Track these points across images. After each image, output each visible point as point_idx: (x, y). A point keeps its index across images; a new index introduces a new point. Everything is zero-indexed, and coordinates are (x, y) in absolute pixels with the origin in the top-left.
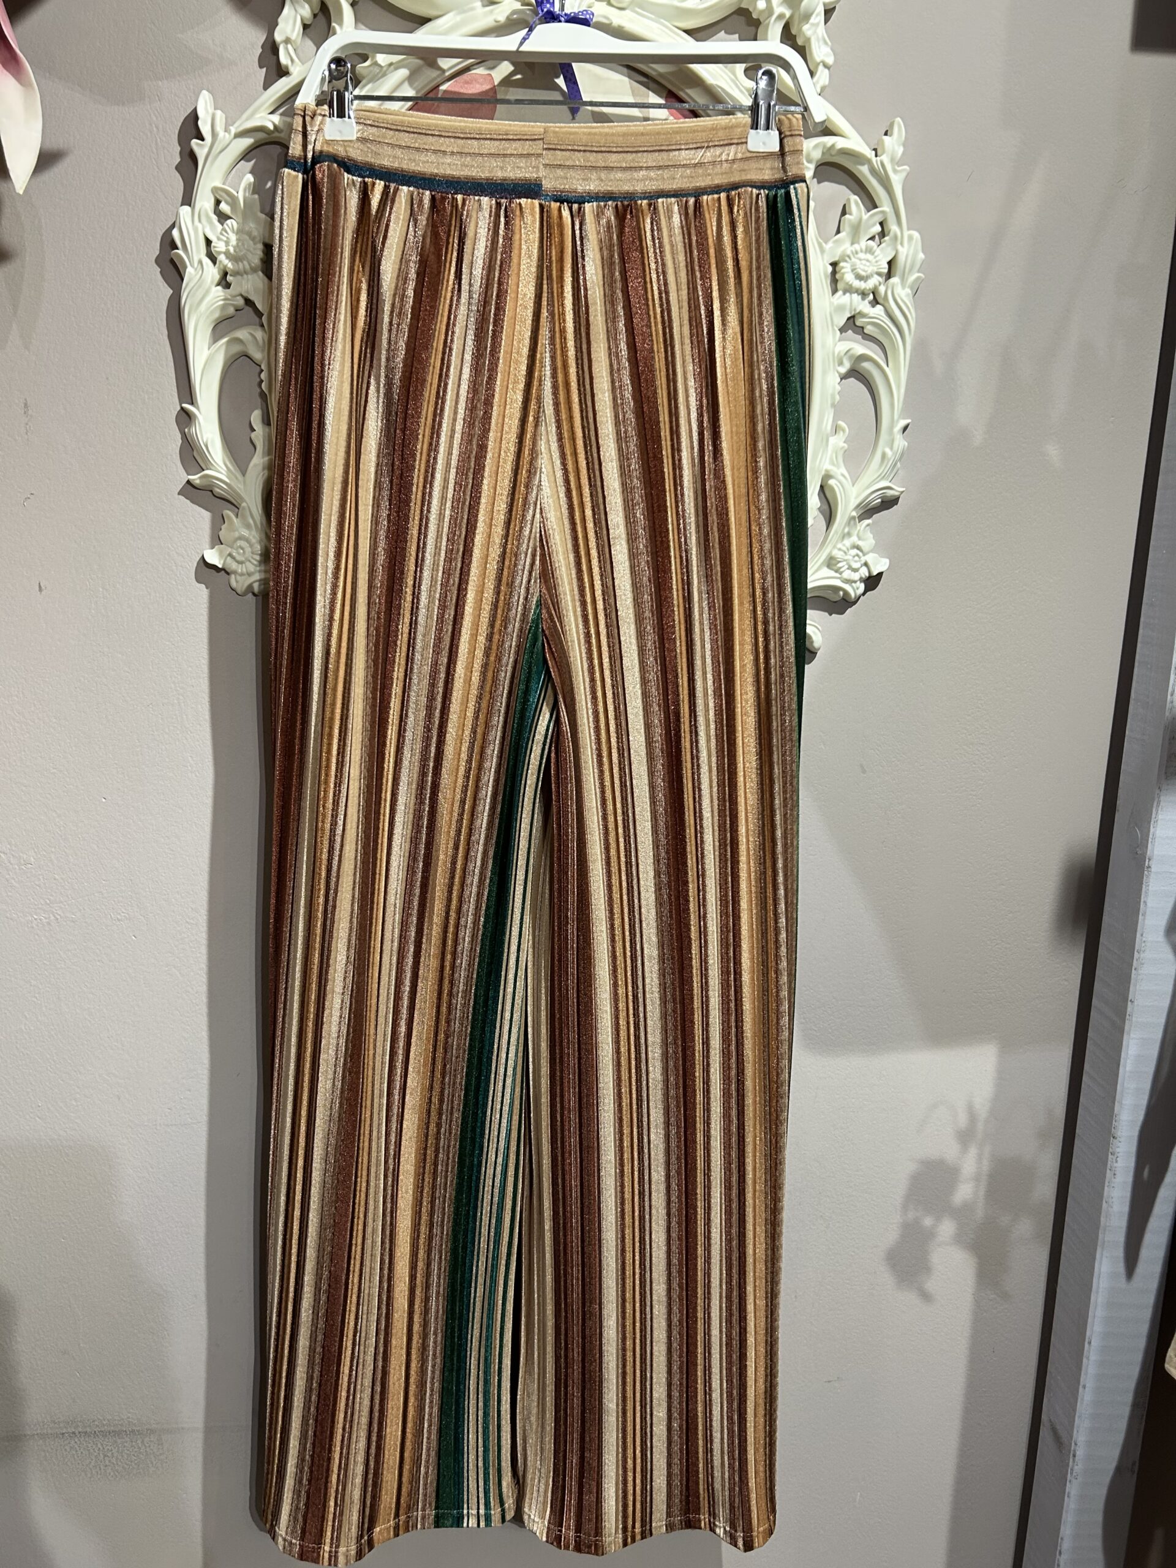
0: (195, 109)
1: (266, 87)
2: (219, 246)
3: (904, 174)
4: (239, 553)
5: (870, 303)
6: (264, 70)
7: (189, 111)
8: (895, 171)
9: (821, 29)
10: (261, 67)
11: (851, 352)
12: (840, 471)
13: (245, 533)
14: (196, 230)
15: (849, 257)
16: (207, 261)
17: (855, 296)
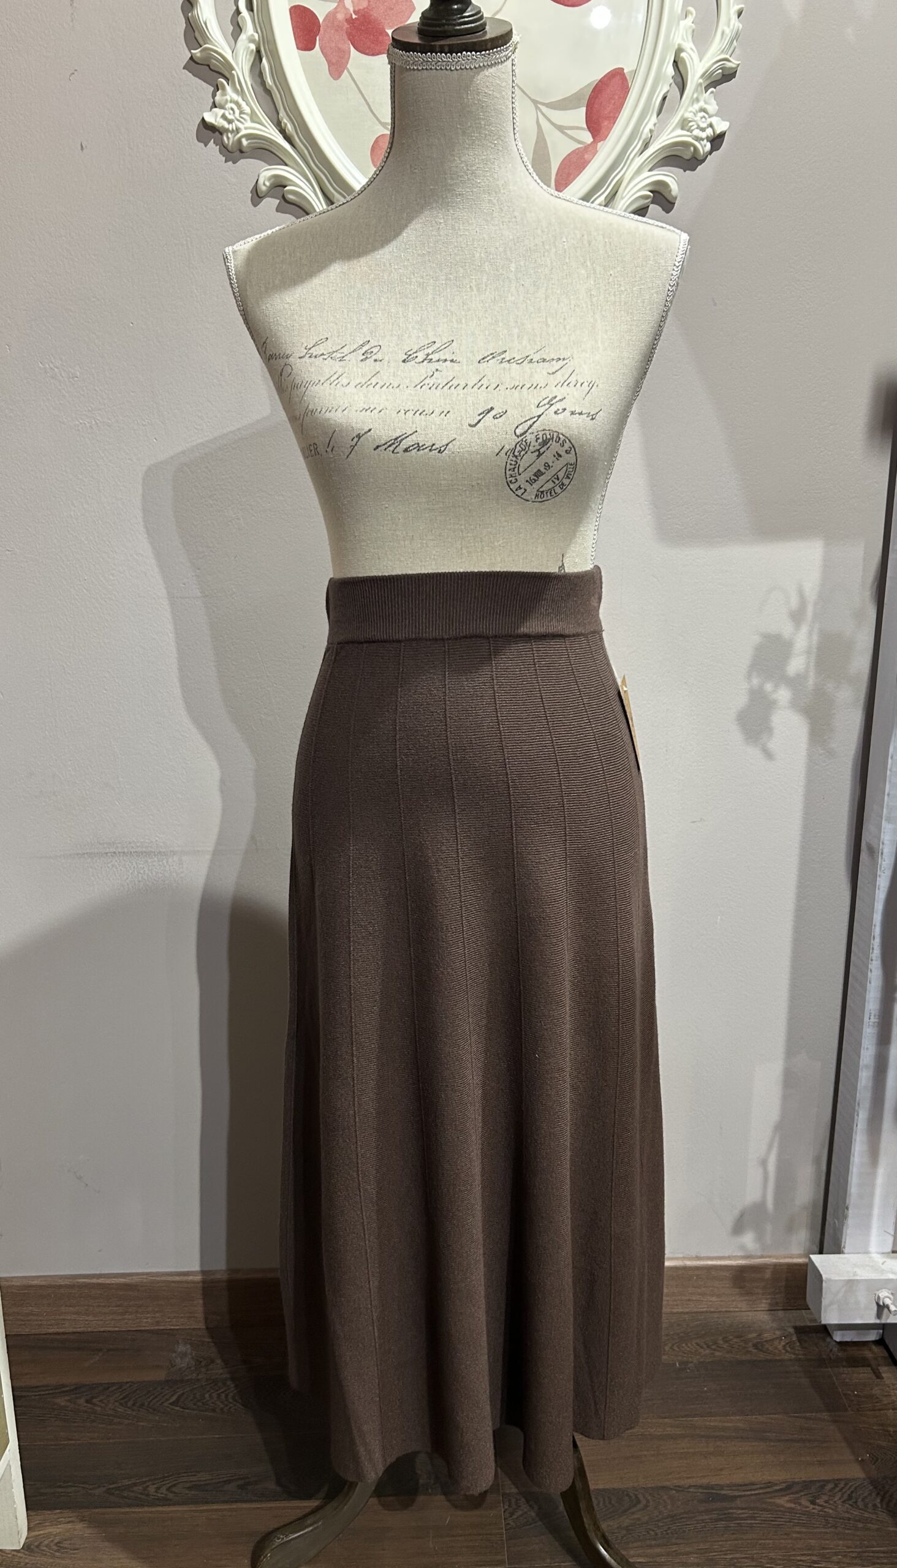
4: (230, 114)
12: (688, 45)
13: (235, 97)
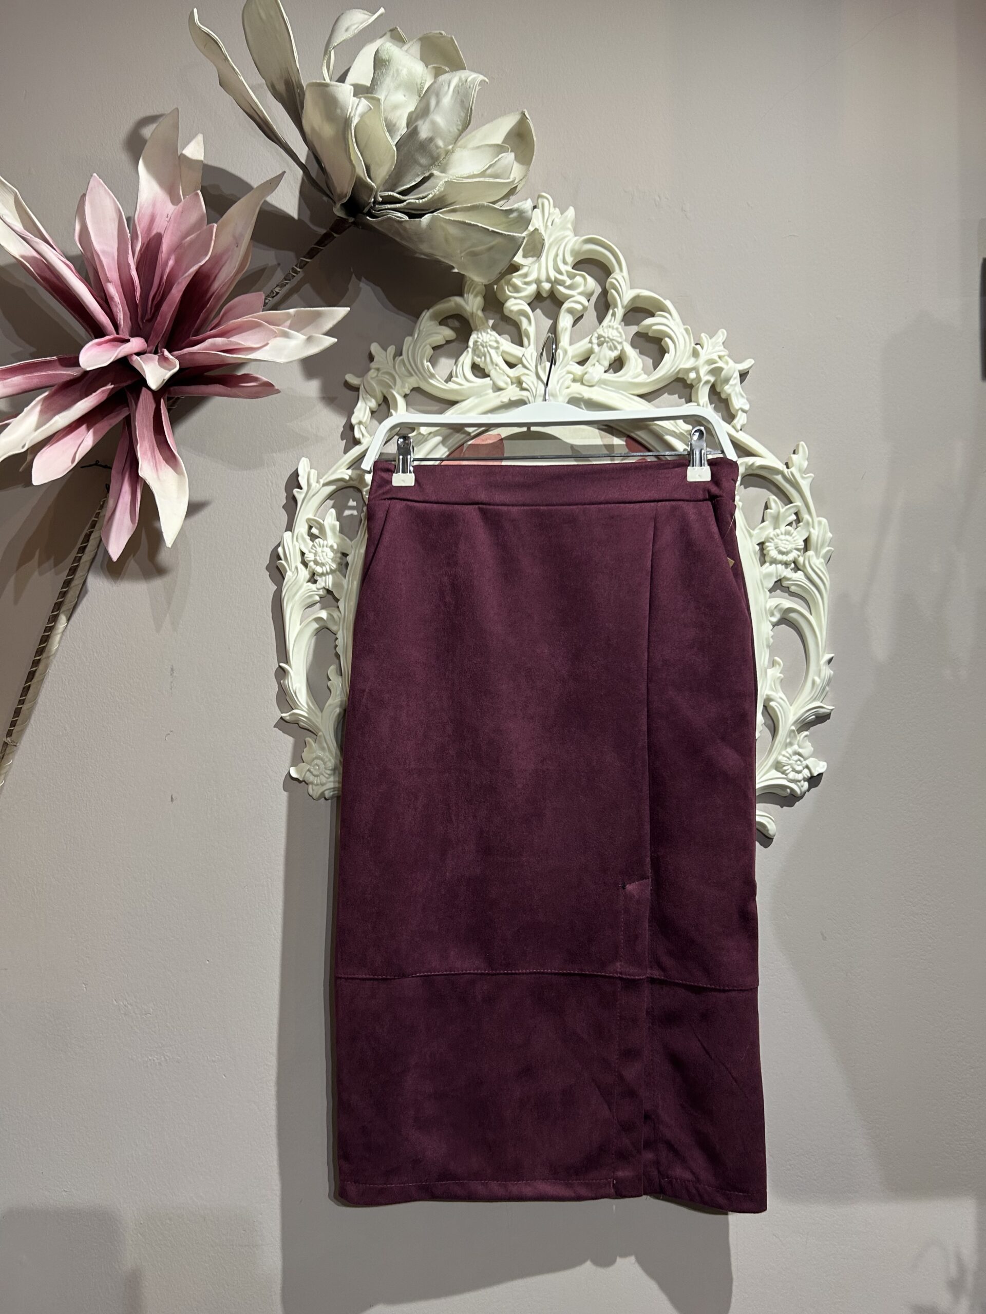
0: (297, 470)
1: (346, 452)
2: (310, 557)
3: (810, 479)
4: (315, 769)
5: (792, 570)
6: (345, 441)
7: (294, 470)
8: (803, 478)
9: (738, 388)
10: (342, 439)
11: (780, 606)
12: (779, 695)
13: (320, 754)
14: (294, 547)
15: (772, 539)
16: (301, 567)
17: (779, 566)
